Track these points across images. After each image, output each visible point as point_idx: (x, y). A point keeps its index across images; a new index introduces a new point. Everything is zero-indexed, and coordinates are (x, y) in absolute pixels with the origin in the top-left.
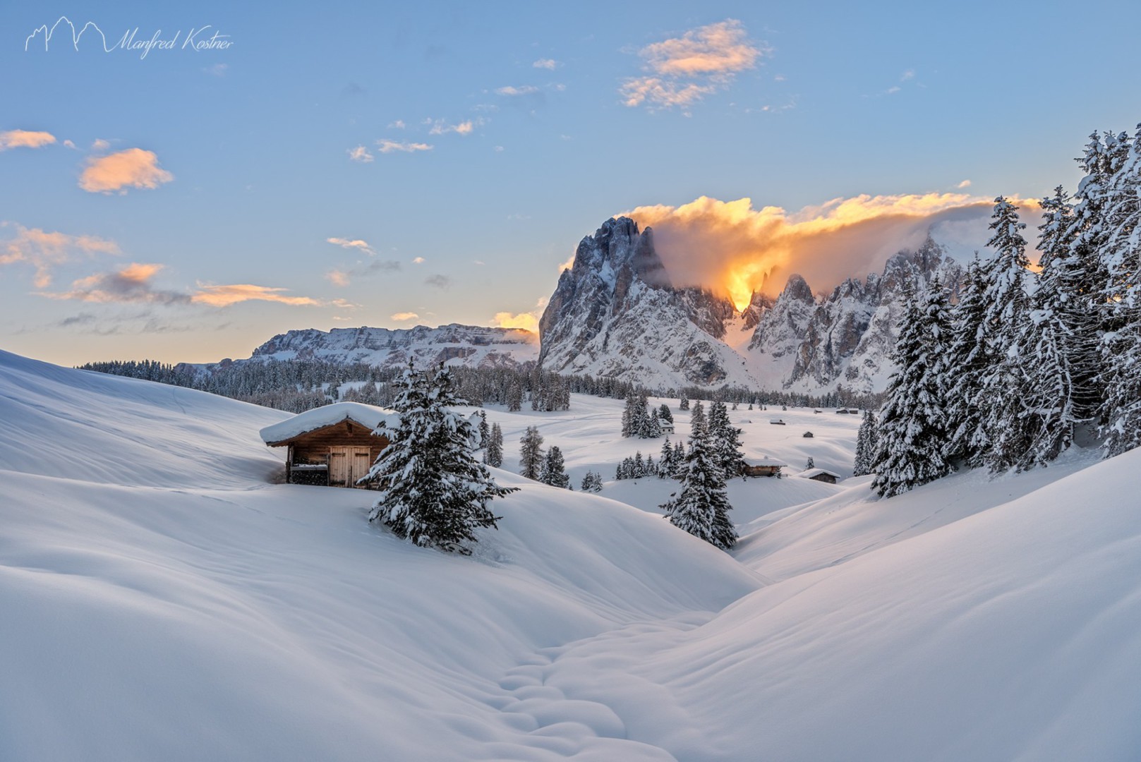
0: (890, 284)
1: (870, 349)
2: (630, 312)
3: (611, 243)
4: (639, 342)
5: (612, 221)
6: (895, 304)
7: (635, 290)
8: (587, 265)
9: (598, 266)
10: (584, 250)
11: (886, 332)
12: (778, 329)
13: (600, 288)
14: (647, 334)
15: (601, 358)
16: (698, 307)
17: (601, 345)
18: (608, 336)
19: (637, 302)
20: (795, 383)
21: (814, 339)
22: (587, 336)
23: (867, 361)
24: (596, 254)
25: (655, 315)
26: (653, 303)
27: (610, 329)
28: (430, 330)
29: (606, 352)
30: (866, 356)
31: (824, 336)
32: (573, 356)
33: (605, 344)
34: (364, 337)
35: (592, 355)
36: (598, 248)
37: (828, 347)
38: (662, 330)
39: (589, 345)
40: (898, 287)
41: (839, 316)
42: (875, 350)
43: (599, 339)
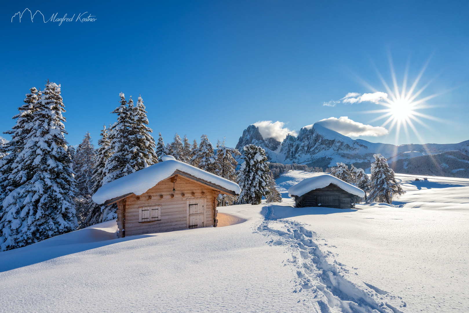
0: (304, 138)
3: (250, 130)
5: (250, 126)
6: (305, 142)
7: (253, 140)
8: (245, 135)
9: (247, 135)
10: (245, 132)
11: (304, 148)
12: (286, 148)
13: (246, 141)
16: (270, 143)
20: (286, 160)
21: (289, 150)
23: (299, 155)
24: (247, 133)
26: (257, 143)
30: (298, 154)
31: (291, 150)
36: (247, 132)
37: (292, 152)
40: (306, 138)
41: (295, 145)
42: (301, 153)
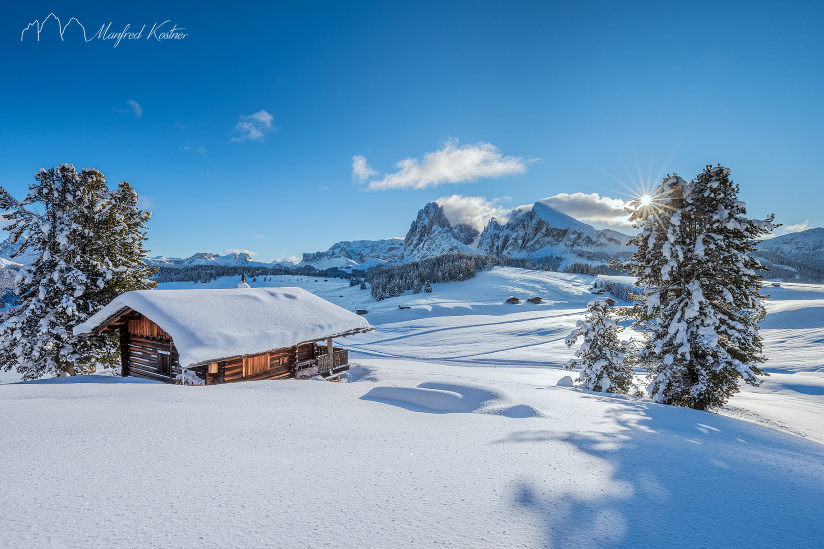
0: (518, 225)
1: (509, 248)
2: (431, 236)
3: (429, 211)
4: (433, 247)
5: (429, 204)
6: (519, 232)
7: (434, 227)
8: (420, 219)
9: (424, 219)
10: (420, 213)
11: (516, 242)
12: (487, 240)
13: (423, 227)
14: (436, 243)
15: (421, 252)
16: (461, 233)
17: (421, 247)
18: (424, 244)
19: (434, 232)
21: (493, 245)
22: (418, 244)
24: (424, 215)
25: (440, 236)
26: (440, 232)
27: (425, 242)
28: (385, 241)
29: (423, 250)
30: (508, 251)
31: (496, 243)
32: (412, 251)
33: (423, 247)
34: (363, 244)
35: (419, 251)
36: (425, 213)
38: (442, 242)
39: (418, 247)
40: (521, 226)
41: (503, 236)
42: (511, 248)
43: (421, 245)
